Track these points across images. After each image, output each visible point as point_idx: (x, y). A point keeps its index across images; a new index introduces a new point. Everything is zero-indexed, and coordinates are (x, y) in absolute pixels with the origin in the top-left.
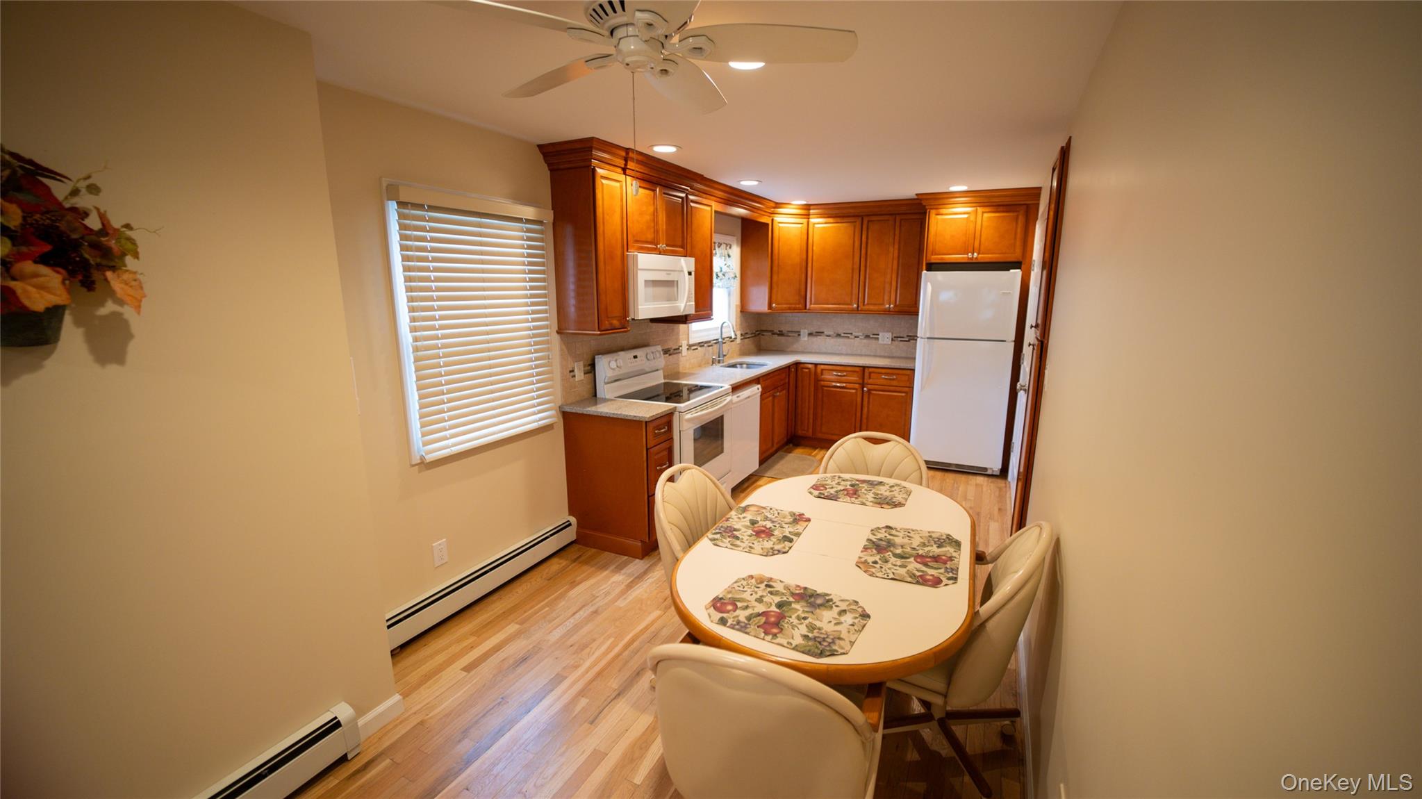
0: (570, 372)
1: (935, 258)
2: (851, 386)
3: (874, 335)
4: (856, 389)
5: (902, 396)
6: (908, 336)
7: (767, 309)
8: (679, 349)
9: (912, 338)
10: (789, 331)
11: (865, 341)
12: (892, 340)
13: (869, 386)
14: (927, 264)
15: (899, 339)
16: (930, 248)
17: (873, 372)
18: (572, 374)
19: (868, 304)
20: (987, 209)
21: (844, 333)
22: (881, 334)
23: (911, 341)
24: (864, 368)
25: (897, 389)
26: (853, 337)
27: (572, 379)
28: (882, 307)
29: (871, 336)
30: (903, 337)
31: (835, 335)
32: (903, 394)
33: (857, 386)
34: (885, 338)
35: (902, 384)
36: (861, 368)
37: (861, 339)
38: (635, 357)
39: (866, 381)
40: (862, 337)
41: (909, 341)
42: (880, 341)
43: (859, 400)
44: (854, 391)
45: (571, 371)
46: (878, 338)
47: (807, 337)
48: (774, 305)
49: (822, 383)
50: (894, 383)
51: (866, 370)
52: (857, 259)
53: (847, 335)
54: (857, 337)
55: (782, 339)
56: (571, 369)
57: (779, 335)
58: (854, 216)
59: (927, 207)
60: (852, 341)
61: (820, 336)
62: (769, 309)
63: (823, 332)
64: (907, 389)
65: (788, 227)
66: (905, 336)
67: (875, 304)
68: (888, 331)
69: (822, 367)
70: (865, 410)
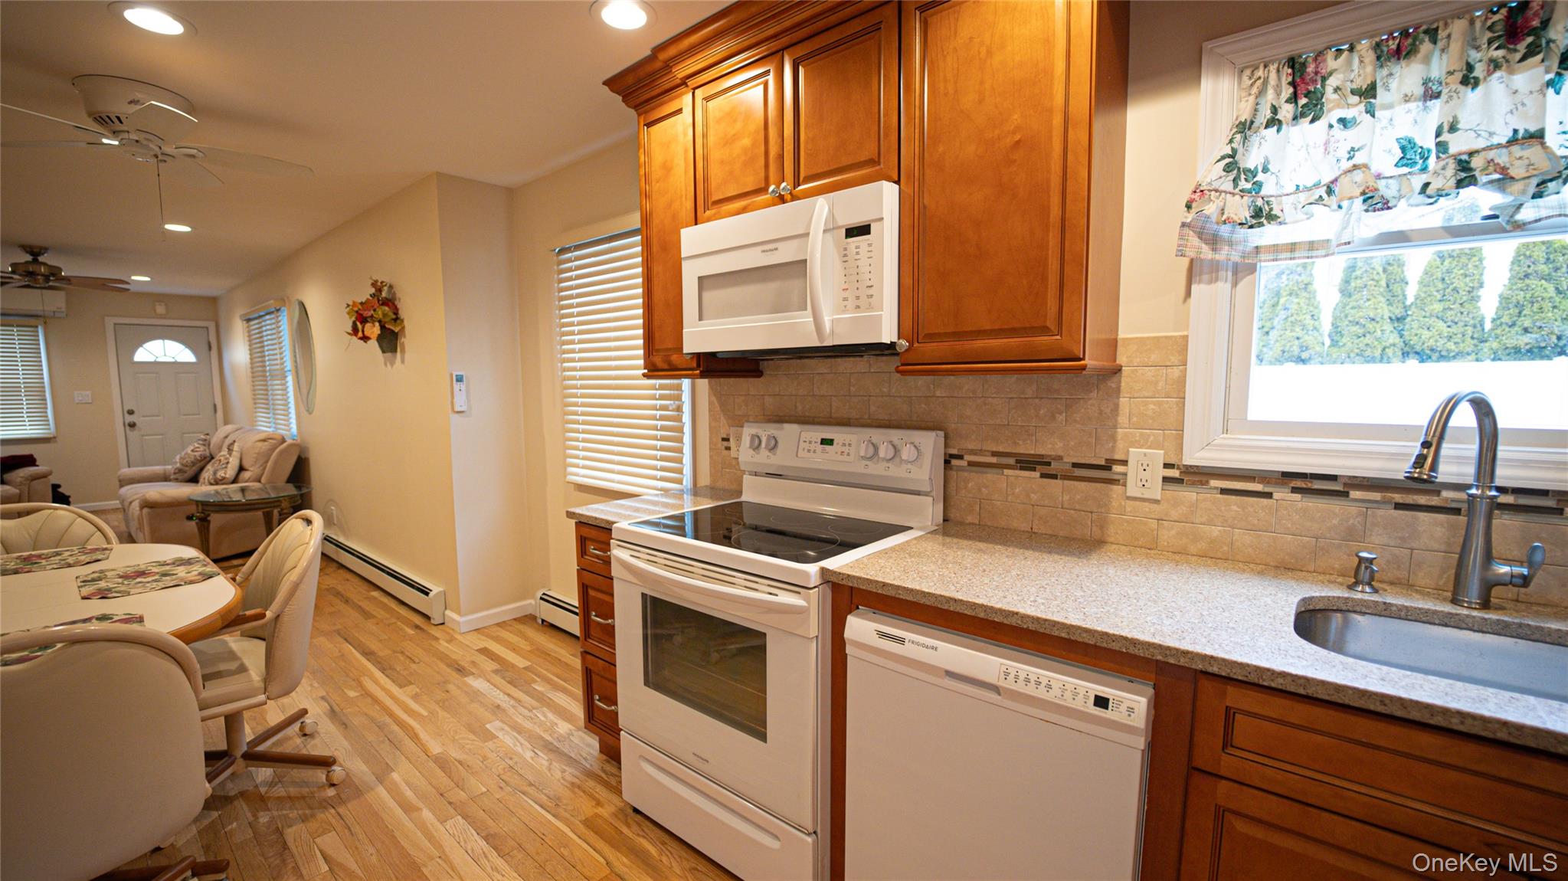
0: (724, 439)
8: (1107, 468)
18: (725, 444)
27: (726, 452)
38: (825, 442)
45: (726, 440)
56: (725, 436)
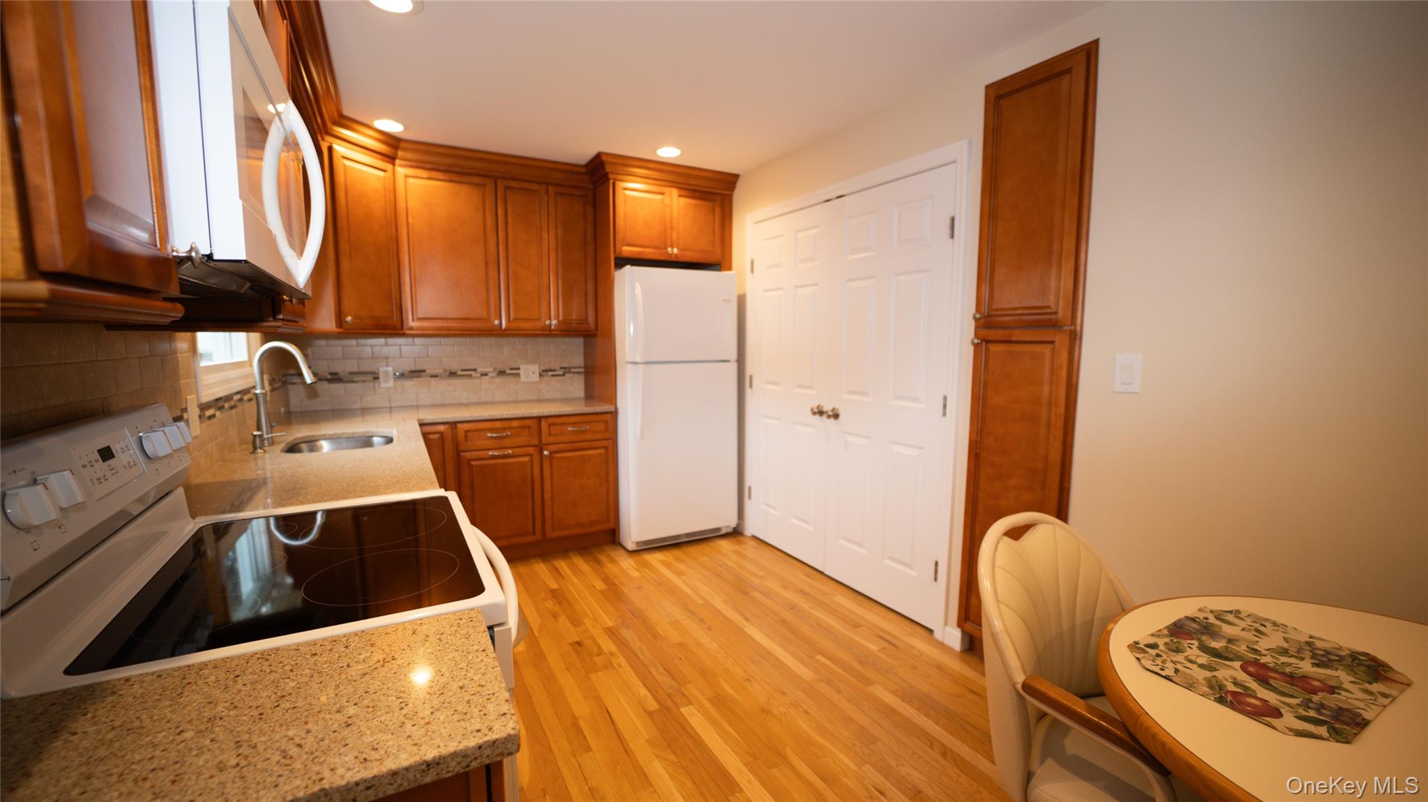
1: (627, 250)
2: (522, 451)
3: (511, 369)
4: (530, 455)
5: (600, 454)
6: (561, 368)
7: (334, 326)
8: (182, 417)
9: (567, 370)
10: (351, 373)
11: (499, 380)
12: (541, 375)
13: (550, 447)
14: (617, 259)
15: (550, 373)
16: (620, 235)
17: (554, 424)
19: (515, 319)
20: (683, 193)
21: (463, 370)
22: (523, 368)
23: (567, 375)
24: (539, 419)
25: (592, 444)
26: (479, 375)
28: (539, 324)
29: (508, 371)
30: (555, 370)
31: (447, 373)
32: (601, 451)
33: (531, 450)
34: (529, 372)
35: (599, 436)
36: (535, 421)
37: (492, 377)
38: (105, 455)
39: (544, 440)
40: (493, 375)
41: (563, 375)
42: (523, 378)
43: (536, 471)
44: (527, 459)
46: (518, 375)
47: (392, 380)
48: (349, 319)
49: (467, 455)
50: (588, 436)
51: (544, 424)
52: (492, 247)
53: (468, 373)
54: (486, 375)
55: (337, 388)
57: (330, 381)
58: (479, 175)
59: (611, 176)
60: (477, 381)
61: (419, 377)
62: (337, 327)
63: (424, 371)
64: (605, 443)
65: (361, 171)
66: (558, 368)
67: (527, 320)
68: (532, 363)
69: (466, 426)
70: (548, 485)
